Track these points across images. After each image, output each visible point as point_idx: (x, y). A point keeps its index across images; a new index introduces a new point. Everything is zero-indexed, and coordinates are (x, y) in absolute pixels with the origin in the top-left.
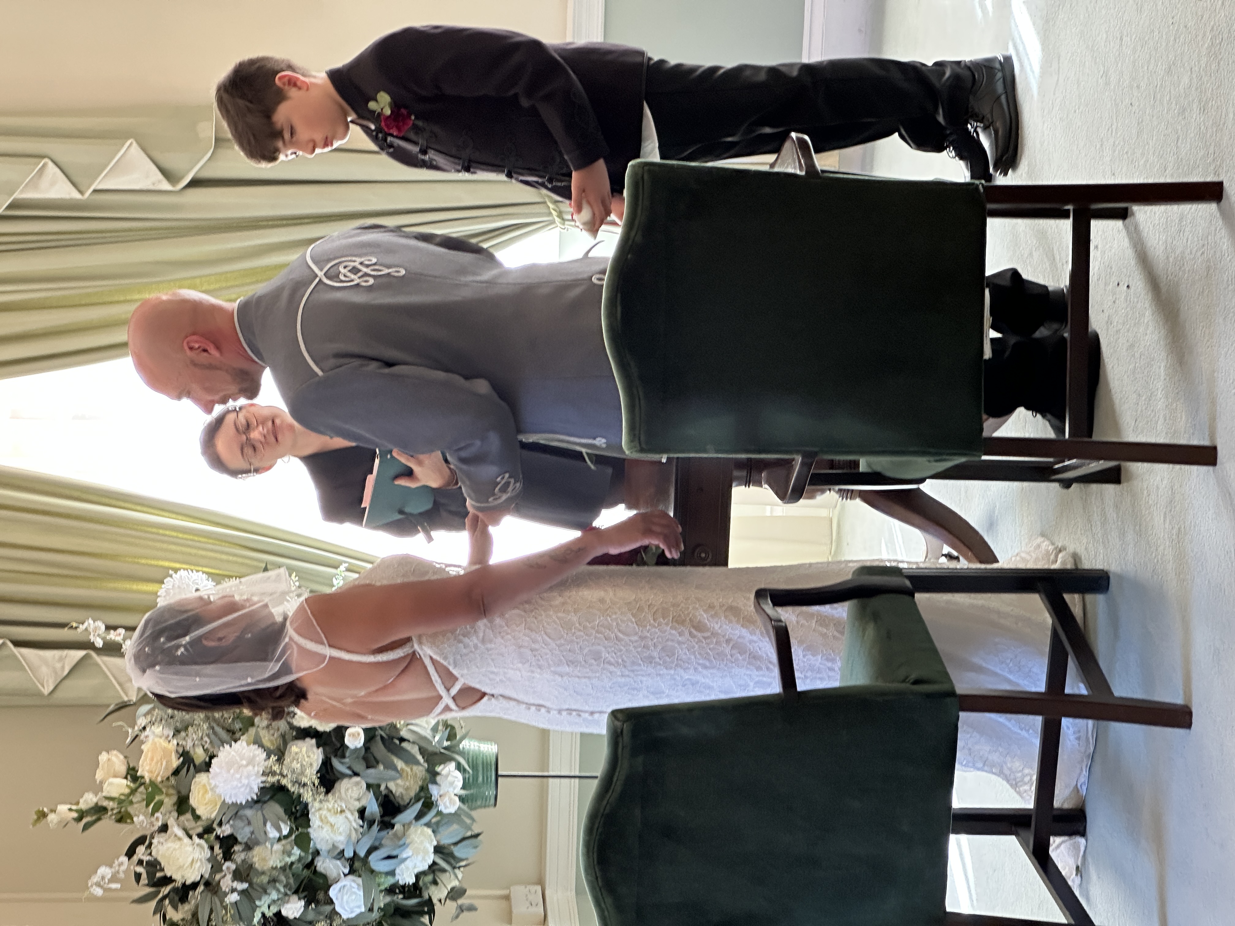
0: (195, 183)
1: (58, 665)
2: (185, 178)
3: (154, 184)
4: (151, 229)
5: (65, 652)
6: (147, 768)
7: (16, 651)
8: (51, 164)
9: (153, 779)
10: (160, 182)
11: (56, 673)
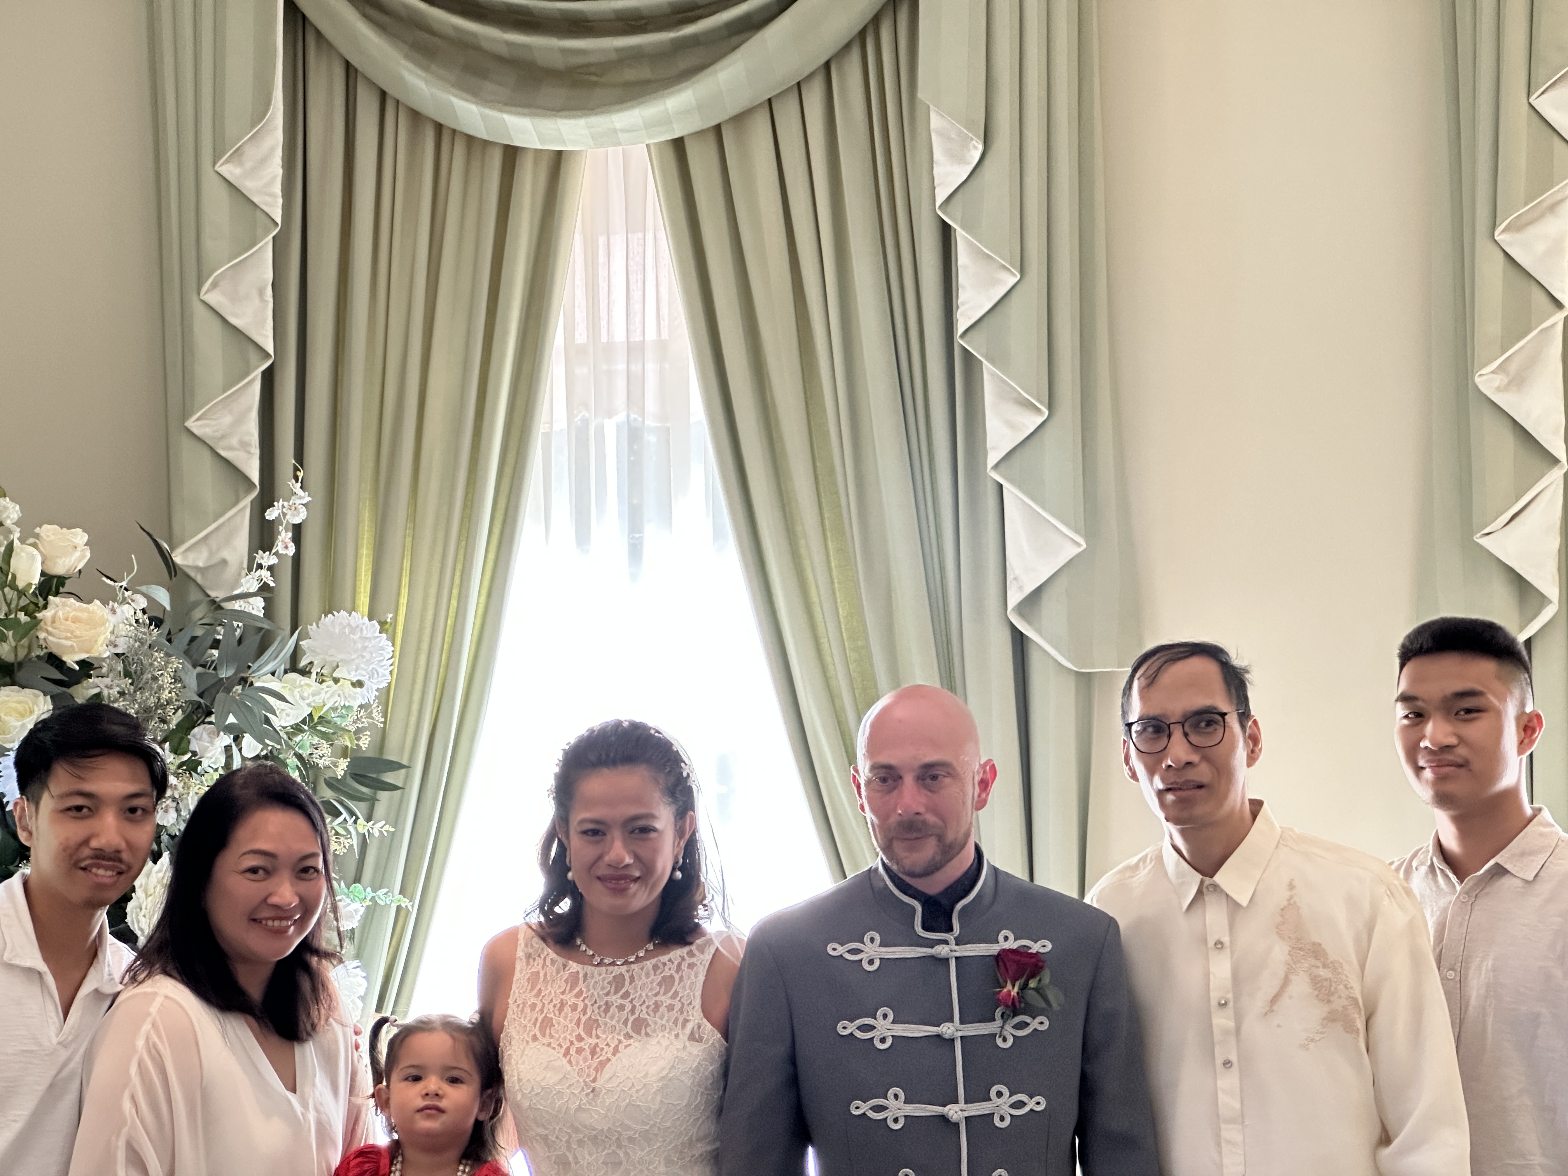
0: (1020, 642)
1: (234, 441)
2: (1028, 627)
3: (1015, 579)
4: (942, 569)
5: (256, 451)
6: (60, 613)
7: (257, 374)
8: (1040, 420)
9: (42, 623)
10: (1021, 588)
11: (223, 437)
